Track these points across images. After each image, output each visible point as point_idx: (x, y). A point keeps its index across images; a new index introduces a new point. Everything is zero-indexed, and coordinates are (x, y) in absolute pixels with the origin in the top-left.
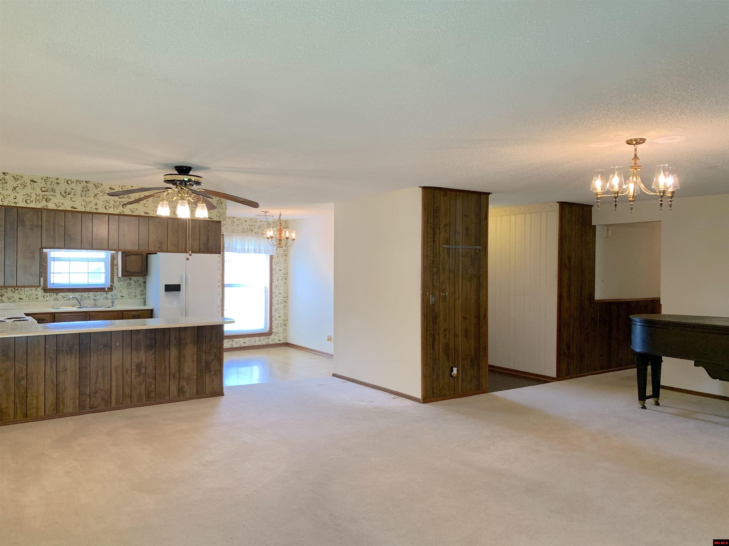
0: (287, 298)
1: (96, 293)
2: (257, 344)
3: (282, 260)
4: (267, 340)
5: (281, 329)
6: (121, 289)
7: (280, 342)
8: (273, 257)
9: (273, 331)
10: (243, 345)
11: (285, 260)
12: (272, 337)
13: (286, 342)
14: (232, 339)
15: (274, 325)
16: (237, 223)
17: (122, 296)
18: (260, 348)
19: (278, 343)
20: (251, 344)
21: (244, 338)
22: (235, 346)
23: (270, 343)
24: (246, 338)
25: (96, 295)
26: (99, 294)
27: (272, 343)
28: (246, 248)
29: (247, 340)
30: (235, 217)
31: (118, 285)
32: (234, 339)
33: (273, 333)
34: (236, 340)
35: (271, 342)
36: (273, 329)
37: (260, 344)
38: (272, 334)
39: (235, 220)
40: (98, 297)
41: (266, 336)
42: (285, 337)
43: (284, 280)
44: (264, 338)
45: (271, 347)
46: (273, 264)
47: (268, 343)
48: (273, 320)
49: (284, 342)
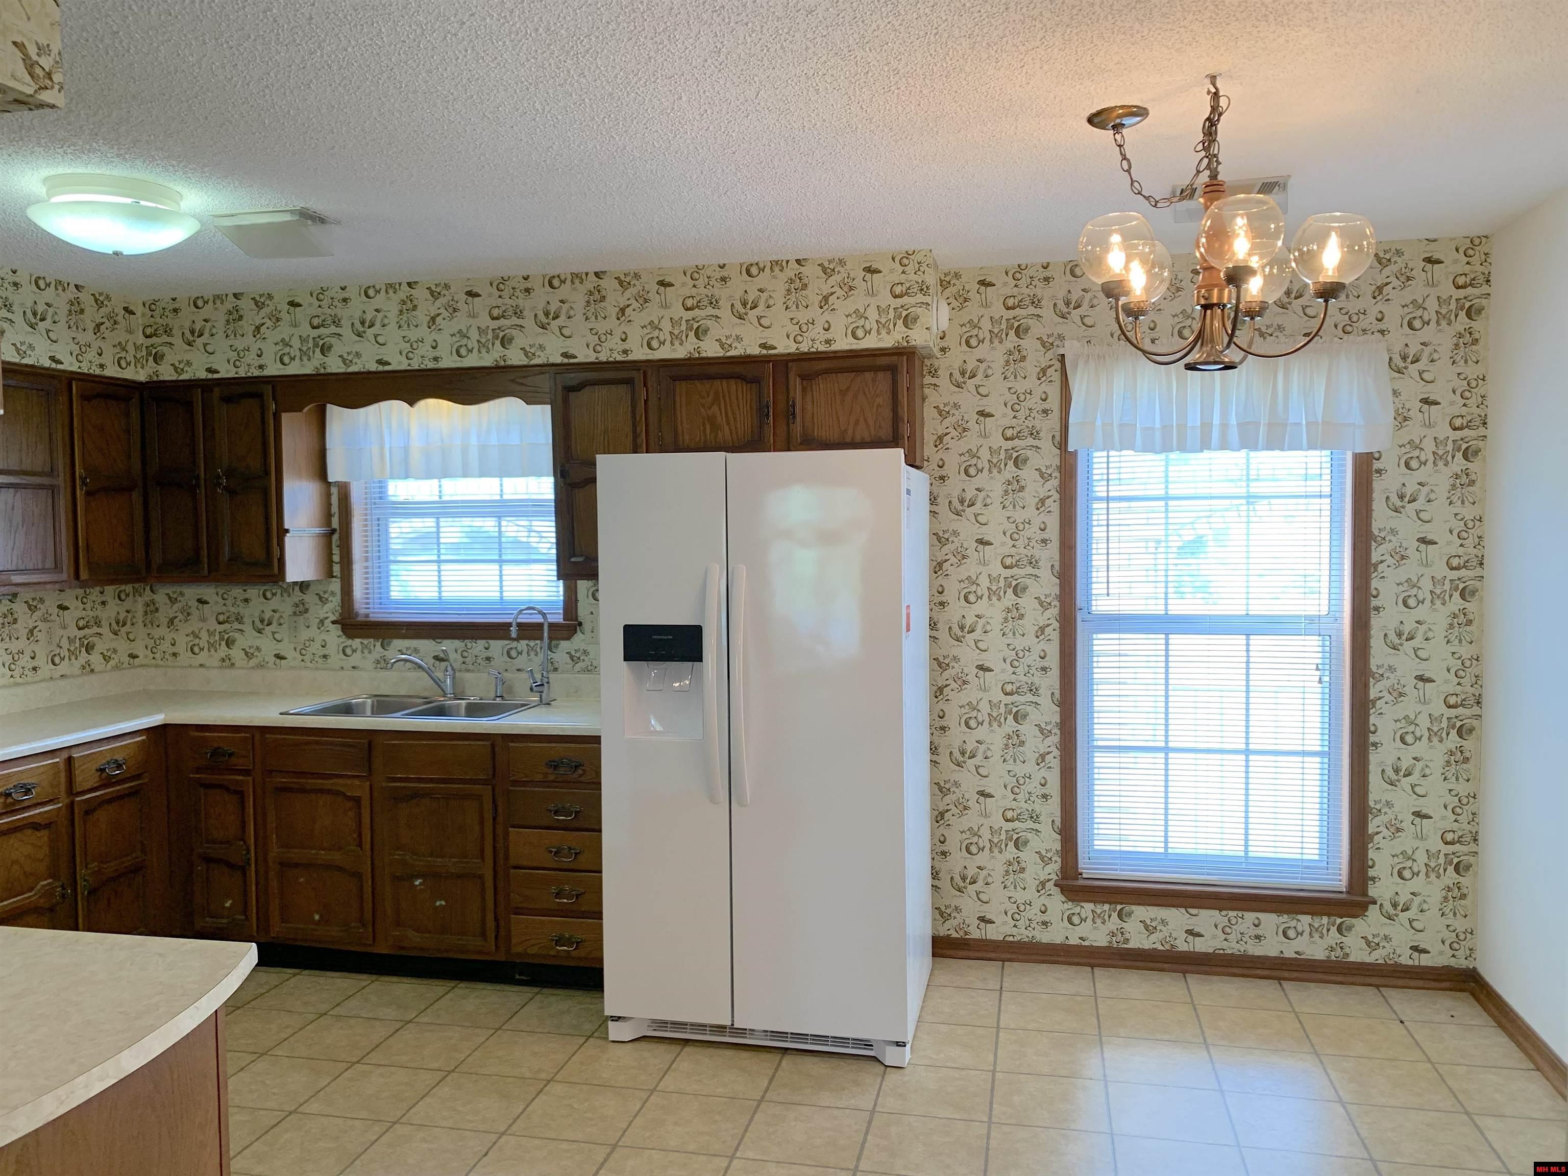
0: (1475, 710)
2: (1273, 953)
3: (1440, 478)
4: (1333, 936)
5: (1431, 889)
7: (1425, 961)
8: (1376, 465)
9: (1373, 891)
10: (1182, 947)
11: (1465, 481)
12: (1370, 925)
13: (1463, 965)
14: (1119, 907)
15: (1381, 860)
19: (1410, 962)
20: (1233, 947)
21: (1193, 911)
22: (1139, 940)
23: (1352, 959)
24: (1204, 913)
26: (524, 649)
27: (1368, 960)
28: (1194, 419)
29: (1207, 919)
32: (1133, 907)
33: (1373, 910)
34: (1141, 912)
35: (1358, 954)
36: (1372, 879)
37: (1289, 954)
38: (1367, 909)
41: (1329, 915)
43: (1456, 602)
44: (1316, 925)
45: (1352, 984)
46: (1379, 507)
47: (1339, 952)
48: (1371, 829)
49: (1453, 962)
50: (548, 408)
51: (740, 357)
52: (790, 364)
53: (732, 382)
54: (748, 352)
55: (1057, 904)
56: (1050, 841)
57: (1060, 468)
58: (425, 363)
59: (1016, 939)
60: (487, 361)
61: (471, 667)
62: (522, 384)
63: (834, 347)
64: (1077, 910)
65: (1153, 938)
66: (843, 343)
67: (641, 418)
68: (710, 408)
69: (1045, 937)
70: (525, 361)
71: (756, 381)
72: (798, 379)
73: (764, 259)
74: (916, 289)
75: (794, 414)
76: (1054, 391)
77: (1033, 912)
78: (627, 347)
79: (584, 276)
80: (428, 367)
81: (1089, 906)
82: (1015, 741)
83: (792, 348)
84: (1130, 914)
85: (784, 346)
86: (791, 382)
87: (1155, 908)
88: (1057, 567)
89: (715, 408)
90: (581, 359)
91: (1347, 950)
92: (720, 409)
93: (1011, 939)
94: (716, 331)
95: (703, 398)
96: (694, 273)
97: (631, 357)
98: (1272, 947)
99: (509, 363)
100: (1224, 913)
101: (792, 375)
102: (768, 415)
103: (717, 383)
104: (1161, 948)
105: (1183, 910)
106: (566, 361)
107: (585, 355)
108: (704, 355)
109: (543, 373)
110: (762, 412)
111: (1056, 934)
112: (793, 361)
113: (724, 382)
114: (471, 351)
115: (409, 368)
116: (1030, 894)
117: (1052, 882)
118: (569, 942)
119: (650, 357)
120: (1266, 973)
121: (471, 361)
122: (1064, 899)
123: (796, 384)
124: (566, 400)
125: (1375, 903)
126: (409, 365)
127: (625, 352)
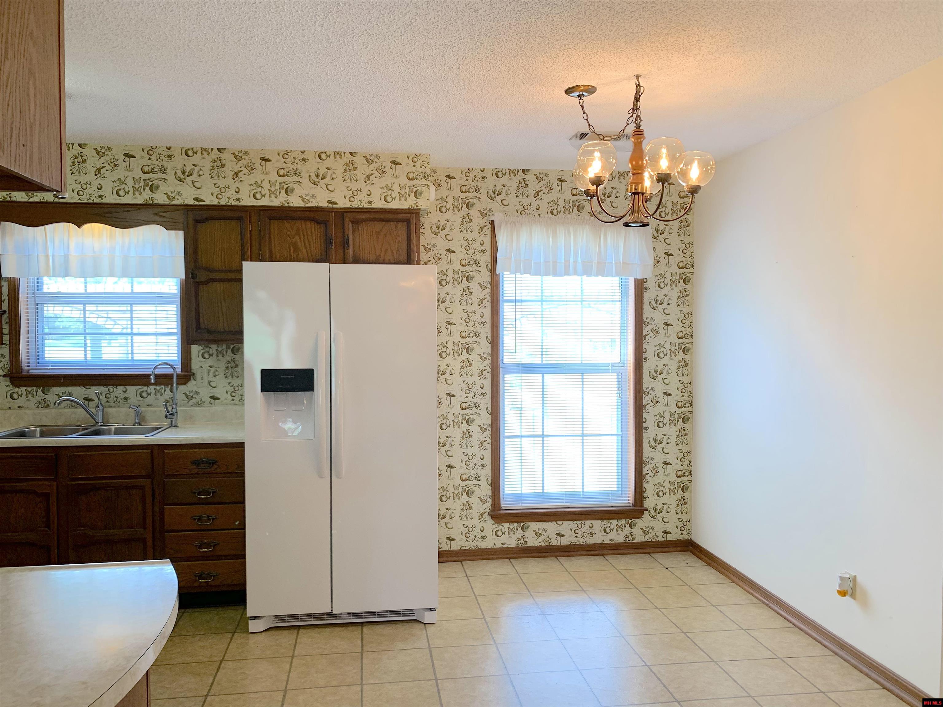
0: (690, 409)
1: (145, 388)
2: (599, 541)
3: (673, 292)
4: (628, 530)
5: (671, 501)
6: (211, 377)
7: (669, 538)
8: (645, 285)
9: (646, 505)
10: (555, 543)
11: (684, 294)
12: (645, 521)
13: (686, 537)
14: (522, 524)
15: (649, 488)
16: (533, 185)
17: (212, 398)
18: (606, 552)
19: (663, 539)
20: (580, 541)
21: (560, 523)
22: (533, 542)
23: (636, 540)
24: (565, 523)
25: (144, 395)
26: (153, 391)
27: (644, 540)
29: (567, 526)
30: (528, 170)
31: (201, 367)
32: (529, 523)
33: (646, 513)
34: (534, 526)
35: (639, 538)
36: (645, 498)
37: (607, 541)
38: (643, 514)
39: (530, 177)
40: (150, 400)
41: (626, 518)
42: (685, 524)
43: (681, 355)
44: (619, 524)
45: (637, 553)
46: (646, 307)
47: (630, 538)
48: (645, 472)
49: (681, 537)
50: (181, 233)
51: (315, 208)
52: (345, 214)
53: (308, 222)
54: (320, 205)
55: (489, 525)
56: (486, 490)
57: (491, 283)
58: (92, 198)
59: (467, 548)
60: (140, 200)
61: (112, 404)
62: (164, 217)
63: (374, 206)
64: (500, 528)
65: (540, 539)
66: (379, 204)
67: (247, 242)
68: (293, 238)
69: (483, 545)
70: (167, 202)
71: (325, 223)
72: (350, 224)
73: (330, 150)
74: (421, 176)
75: (348, 244)
76: (487, 240)
77: (477, 532)
78: (239, 197)
79: (210, 151)
80: (94, 202)
81: (506, 525)
82: (467, 435)
83: (348, 205)
84: (528, 527)
85: (343, 203)
86: (346, 225)
87: (541, 523)
88: (489, 338)
89: (297, 238)
90: (207, 202)
91: (634, 536)
92: (300, 238)
93: (464, 548)
94: (299, 191)
95: (289, 231)
96: (285, 155)
97: (242, 203)
98: (599, 538)
99: (156, 202)
100: (575, 522)
101: (347, 221)
102: (331, 243)
103: (299, 222)
104: (543, 544)
105: (554, 523)
106: (197, 203)
107: (210, 200)
108: (291, 205)
109: (179, 210)
110: (328, 242)
111: (490, 543)
112: (347, 212)
113: (303, 223)
114: (128, 193)
115: (80, 201)
116: (475, 521)
117: (487, 513)
118: (208, 576)
119: (255, 204)
120: (596, 552)
121: (128, 199)
122: (493, 522)
123: (349, 227)
124: (195, 230)
125: (647, 510)
126: (80, 199)
127: (238, 200)
